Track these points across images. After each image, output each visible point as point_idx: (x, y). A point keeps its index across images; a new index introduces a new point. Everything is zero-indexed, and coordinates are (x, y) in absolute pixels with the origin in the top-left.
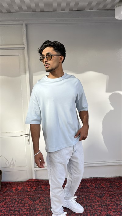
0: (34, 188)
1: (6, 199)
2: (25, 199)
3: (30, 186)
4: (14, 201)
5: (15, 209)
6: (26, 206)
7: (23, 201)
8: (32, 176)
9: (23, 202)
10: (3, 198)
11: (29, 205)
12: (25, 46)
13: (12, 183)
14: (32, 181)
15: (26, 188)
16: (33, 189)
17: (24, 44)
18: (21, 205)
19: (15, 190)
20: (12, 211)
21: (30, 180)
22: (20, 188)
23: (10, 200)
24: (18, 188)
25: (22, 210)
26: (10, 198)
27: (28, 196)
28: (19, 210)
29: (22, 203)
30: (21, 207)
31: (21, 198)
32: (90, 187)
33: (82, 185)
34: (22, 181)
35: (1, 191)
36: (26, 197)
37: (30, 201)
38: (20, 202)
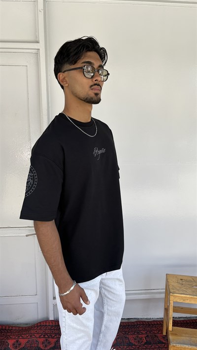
0: (53, 341)
3: (44, 336)
8: (48, 313)
12: (41, 46)
13: (7, 328)
14: (47, 324)
15: (37, 341)
16: (49, 343)
17: (38, 42)
19: (14, 344)
21: (43, 322)
22: (23, 342)
32: (164, 341)
33: (147, 336)
34: (27, 324)
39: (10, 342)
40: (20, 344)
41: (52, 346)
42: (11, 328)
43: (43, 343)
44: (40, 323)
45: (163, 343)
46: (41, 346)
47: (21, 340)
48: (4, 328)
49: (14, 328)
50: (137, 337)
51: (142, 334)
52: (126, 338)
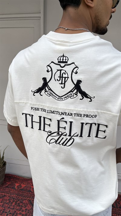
1: (5, 196)
2: (24, 201)
4: (11, 201)
5: (9, 211)
6: (23, 211)
7: (21, 202)
9: (21, 204)
10: (2, 193)
11: (26, 209)
13: (17, 177)
15: (30, 187)
17: (40, 13)
18: (18, 207)
19: (18, 186)
20: (6, 212)
22: (23, 186)
23: (8, 198)
24: (22, 185)
25: (17, 214)
26: (9, 195)
27: (28, 198)
28: (13, 214)
29: (19, 206)
30: (17, 210)
31: (20, 199)
34: (28, 177)
35: (3, 184)
36: (26, 198)
37: (29, 205)
38: (17, 203)
39: (17, 185)
40: (21, 187)
42: (19, 178)
46: (32, 190)
48: (15, 177)
49: (20, 178)
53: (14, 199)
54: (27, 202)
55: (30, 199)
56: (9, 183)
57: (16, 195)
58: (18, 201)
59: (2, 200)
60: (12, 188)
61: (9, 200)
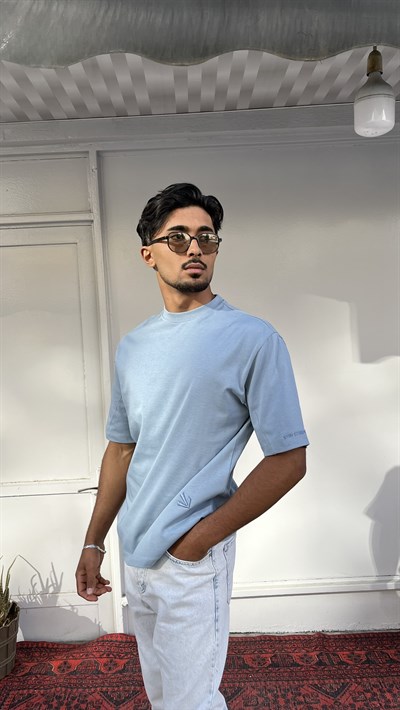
0: (121, 663)
1: (30, 695)
2: (90, 698)
3: (108, 655)
4: (55, 703)
7: (83, 702)
8: (113, 623)
9: (83, 706)
10: (20, 692)
13: (50, 646)
14: (114, 639)
15: (96, 662)
19: (59, 668)
21: (107, 636)
22: (74, 663)
23: (43, 699)
26: (42, 692)
27: (98, 689)
31: (77, 694)
32: (301, 663)
33: (275, 656)
35: (14, 671)
36: (93, 690)
37: (105, 704)
38: (73, 705)
39: (54, 665)
40: (69, 667)
41: (120, 668)
42: (56, 646)
43: (105, 665)
44: (103, 637)
45: (299, 665)
46: (102, 670)
47: (71, 662)
49: (60, 647)
50: (258, 657)
51: (267, 653)
52: (239, 658)
53: (60, 697)
54: (98, 697)
55: (104, 689)
56: (32, 664)
57: (64, 689)
58: (73, 699)
59: (27, 706)
60: (45, 674)
61: (46, 703)
